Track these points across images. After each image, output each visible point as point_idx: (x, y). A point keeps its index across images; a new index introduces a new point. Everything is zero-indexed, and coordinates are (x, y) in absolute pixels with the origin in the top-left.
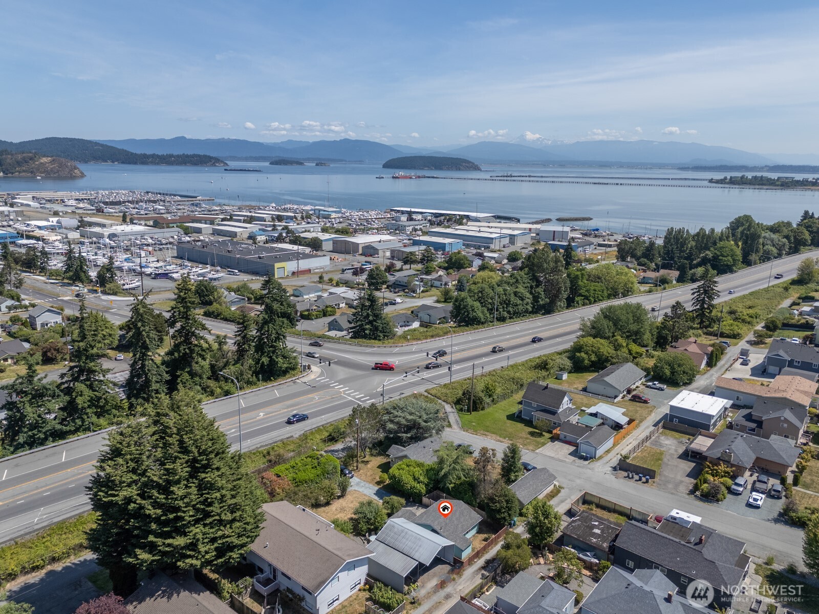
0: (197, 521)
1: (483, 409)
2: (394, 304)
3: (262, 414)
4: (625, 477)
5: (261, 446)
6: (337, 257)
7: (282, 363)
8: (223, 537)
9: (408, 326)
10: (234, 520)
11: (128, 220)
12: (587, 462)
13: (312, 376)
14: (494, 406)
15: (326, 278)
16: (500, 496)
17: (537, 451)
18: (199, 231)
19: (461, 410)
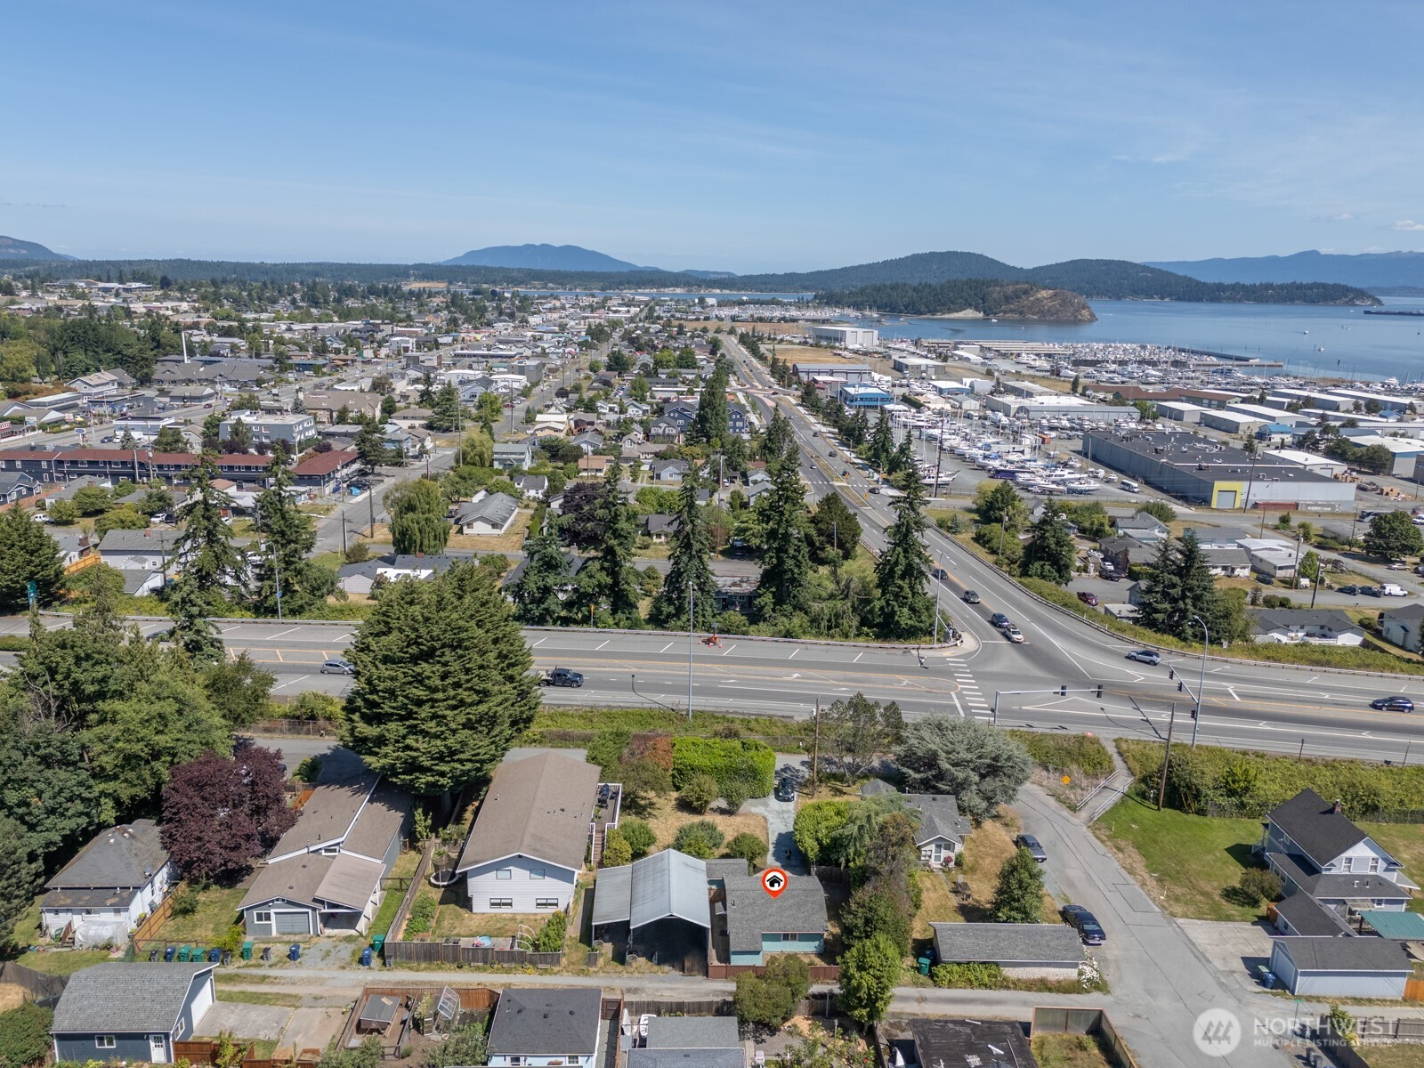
0: (402, 718)
1: (1201, 812)
2: (1376, 595)
3: (796, 675)
4: (1299, 1057)
5: (735, 713)
6: (1396, 490)
7: (904, 618)
8: (417, 750)
9: (1324, 636)
10: (437, 736)
11: (1080, 390)
12: (1260, 989)
13: (947, 653)
14: (1244, 820)
15: (1295, 521)
16: (863, 906)
17: (1180, 921)
18: (1178, 416)
19: (1143, 795)
